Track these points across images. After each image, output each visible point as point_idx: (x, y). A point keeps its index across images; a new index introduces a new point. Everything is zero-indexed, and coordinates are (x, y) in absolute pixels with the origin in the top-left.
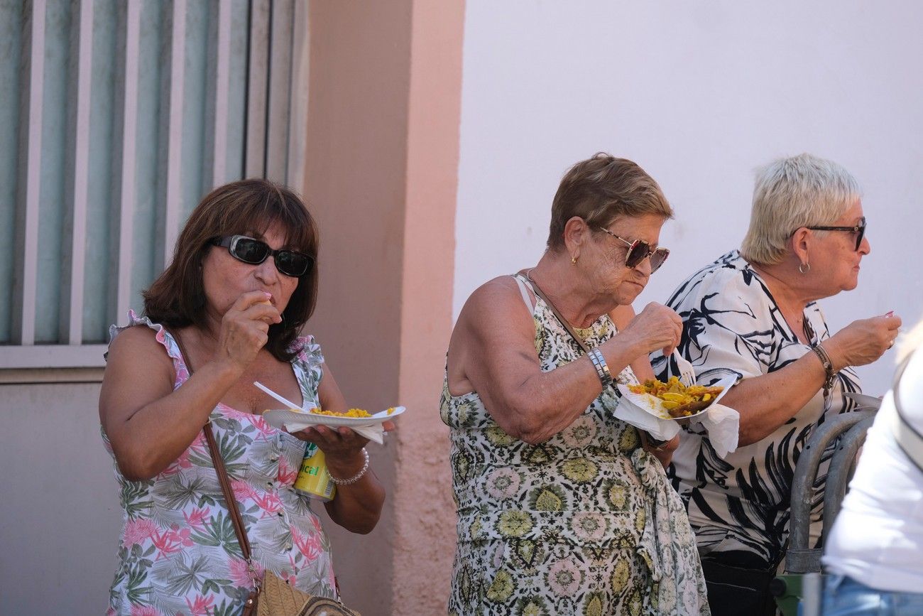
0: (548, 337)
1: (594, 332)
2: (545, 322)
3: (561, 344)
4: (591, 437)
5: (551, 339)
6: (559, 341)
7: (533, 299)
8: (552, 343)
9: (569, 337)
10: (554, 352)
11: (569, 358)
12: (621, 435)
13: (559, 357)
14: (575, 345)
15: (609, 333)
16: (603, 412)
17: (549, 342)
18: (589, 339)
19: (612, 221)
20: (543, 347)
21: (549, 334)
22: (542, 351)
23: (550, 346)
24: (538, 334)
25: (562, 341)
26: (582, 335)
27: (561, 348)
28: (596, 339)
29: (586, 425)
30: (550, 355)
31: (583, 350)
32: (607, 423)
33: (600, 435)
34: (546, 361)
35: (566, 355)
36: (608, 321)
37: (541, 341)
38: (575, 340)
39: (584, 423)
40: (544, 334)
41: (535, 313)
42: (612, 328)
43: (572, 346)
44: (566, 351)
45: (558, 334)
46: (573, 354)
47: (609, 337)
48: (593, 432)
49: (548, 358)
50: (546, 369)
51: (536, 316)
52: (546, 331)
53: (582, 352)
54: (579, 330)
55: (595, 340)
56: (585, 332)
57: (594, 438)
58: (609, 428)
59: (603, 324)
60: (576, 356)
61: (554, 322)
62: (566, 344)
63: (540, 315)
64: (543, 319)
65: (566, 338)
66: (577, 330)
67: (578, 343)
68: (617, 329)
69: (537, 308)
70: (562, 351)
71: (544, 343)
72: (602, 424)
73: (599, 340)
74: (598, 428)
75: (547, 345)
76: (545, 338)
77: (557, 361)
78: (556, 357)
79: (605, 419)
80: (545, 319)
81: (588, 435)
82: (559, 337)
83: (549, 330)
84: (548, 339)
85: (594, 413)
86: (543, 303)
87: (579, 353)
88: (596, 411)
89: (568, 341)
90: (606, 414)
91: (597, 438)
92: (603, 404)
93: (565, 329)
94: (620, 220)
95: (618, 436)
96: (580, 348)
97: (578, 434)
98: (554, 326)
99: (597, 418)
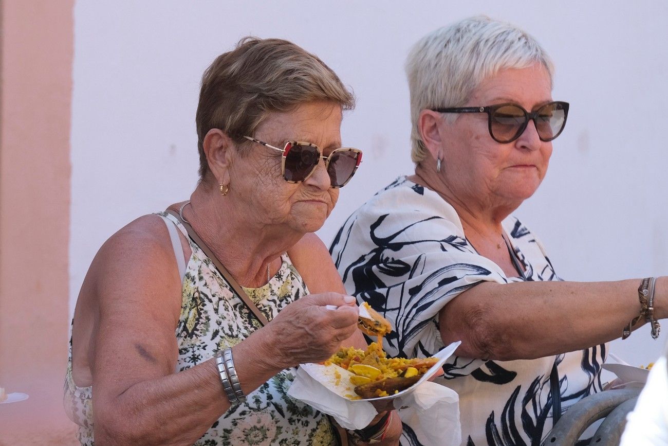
0: (204, 305)
1: (272, 291)
2: (200, 285)
3: (225, 313)
4: (269, 440)
5: (209, 307)
6: (221, 309)
7: (186, 249)
8: (211, 313)
9: (237, 300)
10: (213, 326)
11: (235, 333)
12: (311, 436)
13: (221, 333)
14: (245, 311)
15: (294, 291)
16: (284, 406)
17: (206, 312)
18: (264, 302)
19: (256, 124)
20: (198, 320)
21: (207, 302)
22: (196, 325)
23: (208, 319)
24: (187, 301)
25: (226, 309)
26: (254, 297)
27: (224, 318)
28: (274, 301)
29: (261, 424)
30: (207, 330)
31: (256, 318)
32: (291, 421)
33: (281, 437)
34: (203, 339)
35: (231, 328)
36: (292, 273)
37: (194, 311)
38: (244, 304)
39: (259, 422)
40: (198, 301)
41: (188, 270)
42: (298, 283)
43: (241, 313)
44: (231, 323)
45: (220, 299)
46: (241, 326)
47: (293, 297)
48: (271, 434)
49: (205, 335)
50: (204, 348)
51: (188, 276)
52: (202, 296)
53: (254, 322)
54: (251, 289)
55: (272, 304)
56: (259, 292)
57: (274, 441)
58: (293, 427)
59: (284, 278)
60: (246, 328)
61: (215, 282)
62: (231, 313)
63: (194, 274)
64: (197, 280)
65: (232, 303)
66: (248, 290)
67: (248, 308)
68: (304, 285)
69: (191, 263)
70: (225, 324)
71: (200, 314)
72: (284, 422)
73: (278, 302)
74: (279, 428)
75: (203, 316)
76: (201, 307)
77: (218, 339)
78: (216, 333)
79: (288, 415)
80: (201, 278)
81: (265, 437)
82: (222, 302)
83: (206, 296)
84: (205, 308)
85: (272, 407)
86: (201, 255)
87: (250, 323)
88: (276, 405)
89: (235, 306)
90: (288, 408)
91: (278, 441)
92: (285, 394)
93: (232, 289)
94: (266, 120)
95: (307, 437)
96: (251, 316)
97: (251, 437)
98: (215, 287)
99: (277, 414)
